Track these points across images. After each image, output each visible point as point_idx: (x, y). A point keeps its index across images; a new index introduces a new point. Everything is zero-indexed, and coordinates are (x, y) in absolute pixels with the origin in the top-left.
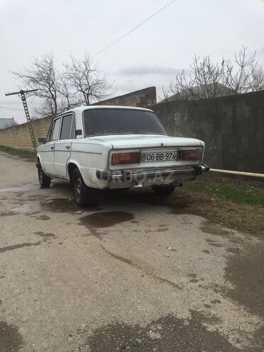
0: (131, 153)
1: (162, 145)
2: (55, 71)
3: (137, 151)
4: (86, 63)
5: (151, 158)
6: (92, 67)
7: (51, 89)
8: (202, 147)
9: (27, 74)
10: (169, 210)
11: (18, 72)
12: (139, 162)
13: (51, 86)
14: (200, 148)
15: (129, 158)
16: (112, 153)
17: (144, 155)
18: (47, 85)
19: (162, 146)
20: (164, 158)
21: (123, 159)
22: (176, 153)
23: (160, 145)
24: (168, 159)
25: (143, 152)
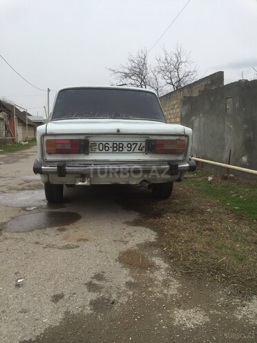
0: (72, 141)
1: (118, 131)
2: (147, 66)
3: (82, 137)
4: (178, 56)
5: (105, 148)
6: (183, 59)
7: (143, 83)
8: (187, 136)
9: (121, 70)
10: (134, 216)
11: (114, 69)
12: (87, 153)
13: (142, 80)
14: (183, 138)
15: (68, 147)
16: (46, 138)
17: (94, 144)
18: (140, 80)
19: (118, 133)
20: (125, 150)
21: (59, 147)
22: (144, 144)
23: (115, 131)
24: (130, 151)
25: (92, 139)
